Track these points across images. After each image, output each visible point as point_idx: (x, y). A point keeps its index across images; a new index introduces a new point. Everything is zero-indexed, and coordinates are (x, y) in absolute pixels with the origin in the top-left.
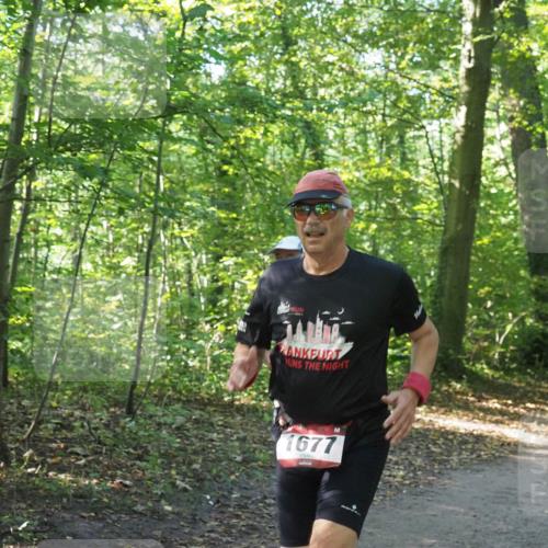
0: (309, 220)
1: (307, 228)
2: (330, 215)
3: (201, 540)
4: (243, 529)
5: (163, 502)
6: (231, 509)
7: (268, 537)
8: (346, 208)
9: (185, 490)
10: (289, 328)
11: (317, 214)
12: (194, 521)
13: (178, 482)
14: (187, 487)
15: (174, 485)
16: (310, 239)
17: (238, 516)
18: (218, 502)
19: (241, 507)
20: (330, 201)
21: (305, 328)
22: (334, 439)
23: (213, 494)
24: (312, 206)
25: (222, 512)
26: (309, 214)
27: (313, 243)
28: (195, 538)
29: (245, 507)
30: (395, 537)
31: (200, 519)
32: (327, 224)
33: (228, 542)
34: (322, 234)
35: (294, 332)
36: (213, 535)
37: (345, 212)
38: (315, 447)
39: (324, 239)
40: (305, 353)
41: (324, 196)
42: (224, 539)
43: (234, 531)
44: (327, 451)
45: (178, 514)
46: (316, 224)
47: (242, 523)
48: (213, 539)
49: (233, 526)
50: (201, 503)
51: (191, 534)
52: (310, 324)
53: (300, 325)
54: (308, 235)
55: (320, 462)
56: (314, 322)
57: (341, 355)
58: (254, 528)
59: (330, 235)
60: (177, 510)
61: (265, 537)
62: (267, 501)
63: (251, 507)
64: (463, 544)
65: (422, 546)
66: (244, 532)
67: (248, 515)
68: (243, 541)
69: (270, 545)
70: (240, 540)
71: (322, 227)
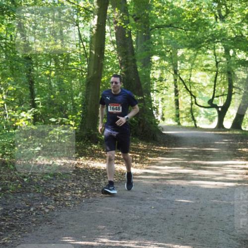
4: (8, 227)
7: (22, 230)
17: (4, 220)
19: (4, 215)
29: (7, 215)
30: (85, 226)
43: (3, 228)
47: (6, 224)
49: (2, 226)
58: (14, 226)
61: (20, 231)
62: (18, 211)
63: (10, 214)
64: (118, 227)
65: (99, 230)
66: (9, 229)
67: (9, 219)
68: (9, 234)
69: (23, 235)
70: (7, 233)
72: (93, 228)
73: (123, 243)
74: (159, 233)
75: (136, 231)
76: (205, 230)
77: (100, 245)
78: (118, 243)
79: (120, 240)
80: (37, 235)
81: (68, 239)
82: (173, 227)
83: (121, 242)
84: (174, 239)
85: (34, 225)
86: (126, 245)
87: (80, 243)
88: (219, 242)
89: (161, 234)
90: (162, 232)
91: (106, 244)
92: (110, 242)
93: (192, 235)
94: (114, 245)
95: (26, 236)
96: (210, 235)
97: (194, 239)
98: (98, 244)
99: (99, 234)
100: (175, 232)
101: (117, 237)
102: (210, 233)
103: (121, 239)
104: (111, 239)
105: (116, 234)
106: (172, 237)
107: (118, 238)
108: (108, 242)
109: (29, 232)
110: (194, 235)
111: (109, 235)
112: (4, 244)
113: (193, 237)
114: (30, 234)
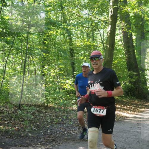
0: (94, 61)
1: (93, 63)
2: (99, 60)
3: (40, 144)
4: (51, 140)
5: (29, 133)
6: (48, 135)
8: (102, 58)
9: (35, 130)
11: (96, 60)
12: (38, 138)
13: (33, 128)
15: (32, 129)
16: (94, 66)
17: (49, 137)
18: (44, 133)
19: (50, 134)
20: (98, 57)
22: (104, 110)
23: (42, 131)
24: (95, 59)
25: (45, 136)
26: (94, 60)
27: (95, 66)
28: (38, 143)
29: (52, 134)
31: (39, 138)
32: (98, 62)
33: (47, 144)
34: (97, 64)
36: (43, 142)
37: (102, 59)
39: (98, 65)
40: (94, 91)
41: (97, 56)
45: (33, 137)
46: (96, 62)
47: (51, 139)
48: (43, 143)
49: (49, 140)
50: (39, 133)
51: (37, 142)
54: (94, 65)
55: (101, 115)
58: (54, 140)
59: (99, 65)
60: (32, 136)
61: (57, 143)
62: (58, 133)
63: (53, 134)
65: (100, 145)
67: (53, 137)
69: (58, 145)
70: (50, 143)
71: (97, 63)
74: (133, 148)
75: (120, 146)
80: (66, 145)
82: (142, 146)
85: (65, 140)
95: (60, 146)
109: (62, 144)
114: (62, 145)
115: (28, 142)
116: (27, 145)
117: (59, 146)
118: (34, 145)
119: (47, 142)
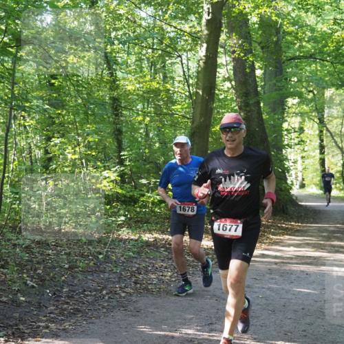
3: (45, 319)
4: (72, 311)
5: (19, 295)
6: (63, 299)
8: (243, 129)
9: (33, 287)
10: (223, 180)
11: (232, 132)
12: (40, 306)
13: (28, 282)
14: (35, 285)
15: (25, 284)
17: (67, 303)
18: (55, 294)
19: (69, 297)
21: (230, 179)
22: (238, 226)
23: (51, 289)
25: (57, 301)
27: (230, 144)
28: (40, 317)
29: (72, 297)
30: (168, 314)
31: (44, 305)
32: (236, 136)
33: (62, 320)
35: (225, 181)
36: (52, 315)
37: (243, 131)
38: (232, 229)
39: (235, 143)
41: (235, 125)
42: (60, 318)
43: (65, 312)
44: (236, 231)
45: (29, 302)
46: (232, 136)
47: (70, 308)
48: (52, 318)
49: (65, 309)
50: (43, 295)
51: (38, 315)
52: (232, 177)
53: (228, 178)
54: (228, 141)
56: (234, 176)
57: (246, 188)
58: (78, 310)
59: (237, 141)
60: (27, 300)
61: (86, 316)
62: (86, 293)
63: (76, 297)
64: (211, 317)
65: (185, 319)
66: (72, 313)
67: (74, 302)
68: (72, 319)
69: (89, 321)
71: (234, 137)
72: (178, 317)
73: (213, 336)
74: (262, 326)
76: (323, 326)
77: (182, 336)
78: (206, 335)
79: (209, 333)
80: (106, 323)
81: (144, 328)
83: (210, 334)
84: (280, 334)
85: (105, 310)
86: (215, 338)
87: (159, 333)
88: (338, 340)
89: (264, 328)
90: (266, 326)
91: (190, 336)
92: (196, 334)
93: (305, 331)
94: (201, 337)
95: (93, 323)
96: (329, 332)
97: (306, 336)
98: (181, 335)
99: (184, 324)
100: (282, 327)
101: (206, 328)
102: (329, 329)
103: (211, 331)
104: (198, 331)
105: (205, 325)
106: (278, 332)
107: (207, 330)
108: (194, 334)
109: (96, 318)
110: (307, 331)
111: (197, 326)
112: (64, 330)
113: (305, 333)
114: (97, 321)
115: (17, 315)
116: (14, 322)
117: (90, 323)
118: (32, 322)
119: (61, 314)
